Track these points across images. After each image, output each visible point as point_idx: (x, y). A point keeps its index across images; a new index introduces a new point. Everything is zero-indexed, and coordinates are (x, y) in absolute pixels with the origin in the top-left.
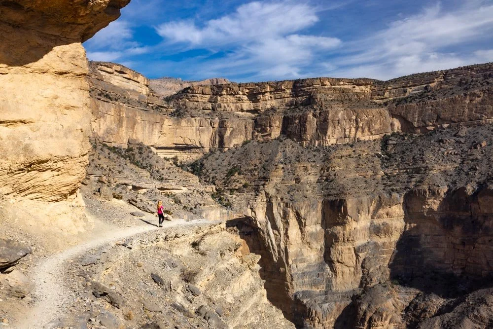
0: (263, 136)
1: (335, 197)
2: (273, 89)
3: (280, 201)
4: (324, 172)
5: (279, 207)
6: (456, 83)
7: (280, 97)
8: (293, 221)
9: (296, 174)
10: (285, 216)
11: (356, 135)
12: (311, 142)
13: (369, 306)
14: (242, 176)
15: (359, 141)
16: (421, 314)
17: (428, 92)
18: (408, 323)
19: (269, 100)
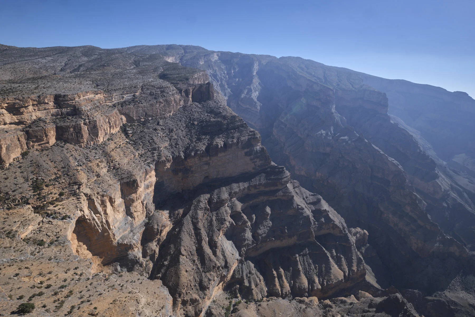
0: (39, 145)
1: (128, 179)
2: (35, 103)
3: (97, 195)
4: (110, 163)
5: (97, 200)
6: (148, 94)
7: (44, 109)
8: (108, 204)
9: (95, 171)
10: (103, 204)
11: (110, 131)
12: (87, 143)
13: (158, 225)
14: (51, 187)
15: (112, 134)
16: (177, 216)
17: (136, 98)
18: (173, 223)
19: (33, 111)
